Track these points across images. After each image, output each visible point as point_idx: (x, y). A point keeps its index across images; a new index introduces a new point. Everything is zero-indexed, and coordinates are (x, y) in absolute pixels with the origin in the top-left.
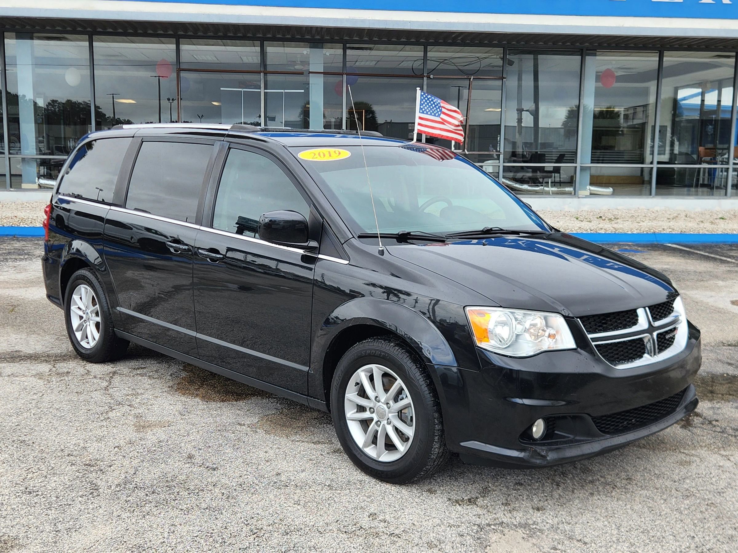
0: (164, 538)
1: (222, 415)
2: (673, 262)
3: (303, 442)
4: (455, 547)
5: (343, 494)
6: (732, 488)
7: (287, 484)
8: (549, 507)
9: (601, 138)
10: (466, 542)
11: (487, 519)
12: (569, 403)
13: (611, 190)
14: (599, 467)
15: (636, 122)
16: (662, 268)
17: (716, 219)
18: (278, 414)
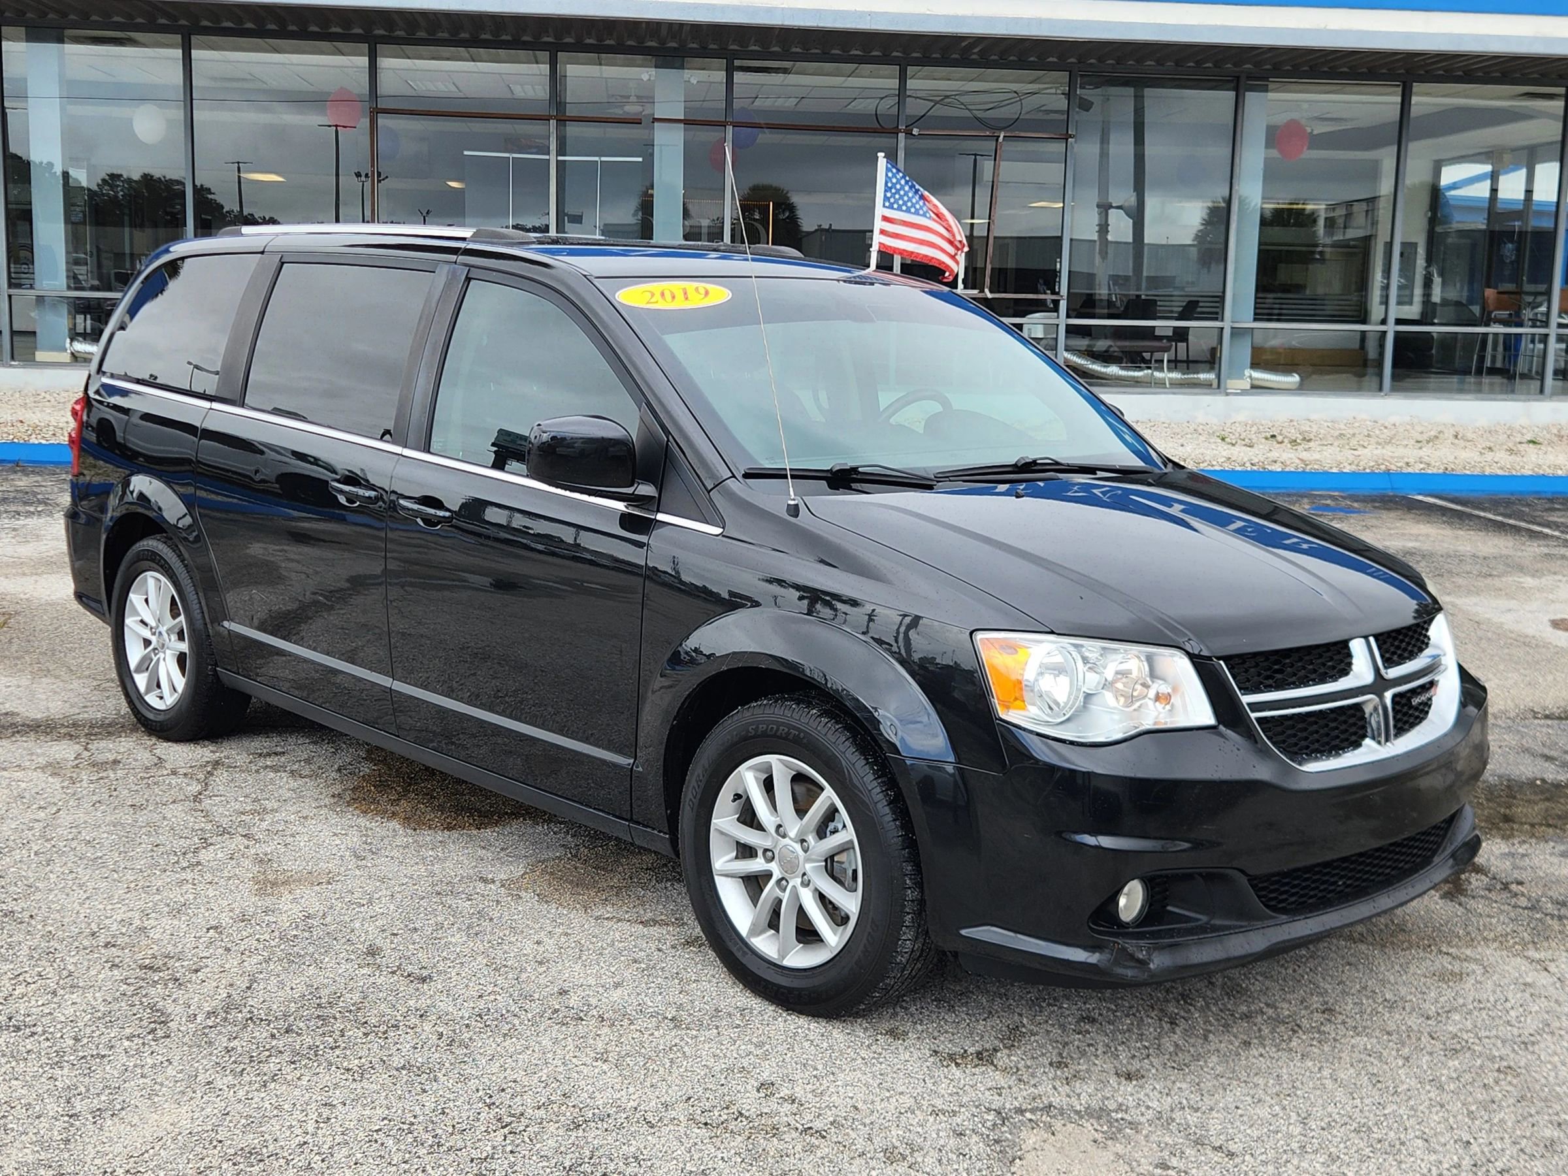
0: (307, 1133)
1: (446, 858)
2: (1428, 536)
3: (619, 920)
4: (944, 1161)
5: (703, 1039)
6: (1552, 1033)
7: (582, 1015)
8: (1154, 1071)
9: (1275, 269)
10: (970, 1150)
11: (1016, 1098)
12: (1197, 845)
13: (1296, 378)
14: (1263, 985)
15: (1351, 234)
16: (1404, 546)
17: (1520, 443)
18: (569, 859)
